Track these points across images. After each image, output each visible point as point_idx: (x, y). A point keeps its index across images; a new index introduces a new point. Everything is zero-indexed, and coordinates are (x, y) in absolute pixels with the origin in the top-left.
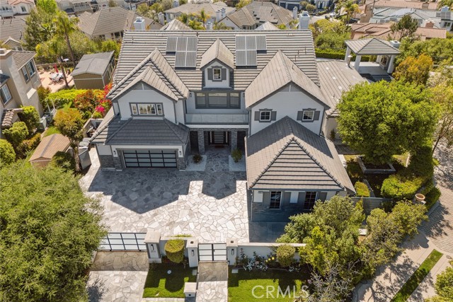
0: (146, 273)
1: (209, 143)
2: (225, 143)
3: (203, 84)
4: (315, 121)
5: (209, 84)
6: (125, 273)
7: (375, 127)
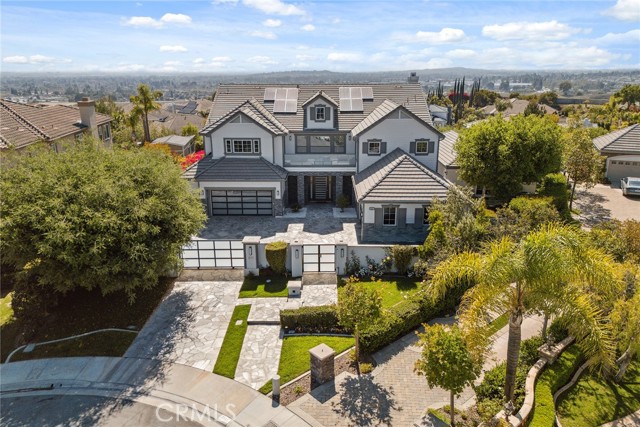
0: (241, 283)
1: (310, 199)
2: (328, 199)
3: (305, 125)
4: (430, 154)
5: (312, 125)
6: (216, 283)
7: (495, 152)
